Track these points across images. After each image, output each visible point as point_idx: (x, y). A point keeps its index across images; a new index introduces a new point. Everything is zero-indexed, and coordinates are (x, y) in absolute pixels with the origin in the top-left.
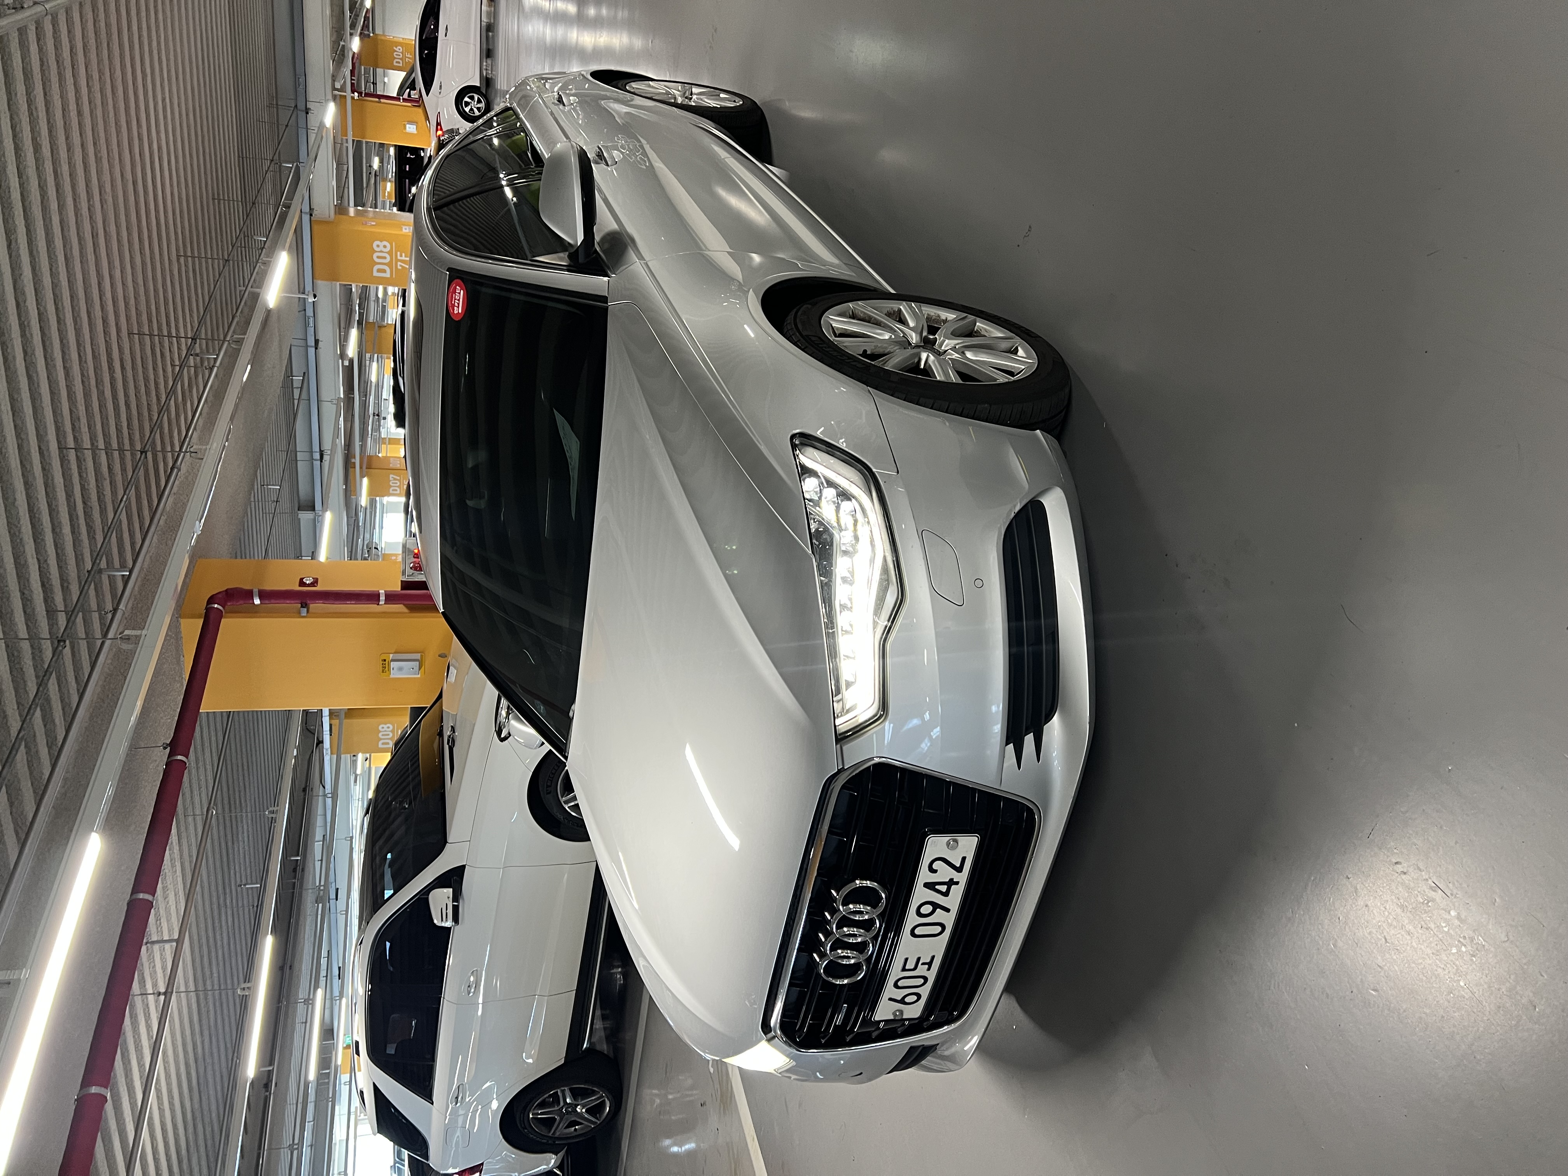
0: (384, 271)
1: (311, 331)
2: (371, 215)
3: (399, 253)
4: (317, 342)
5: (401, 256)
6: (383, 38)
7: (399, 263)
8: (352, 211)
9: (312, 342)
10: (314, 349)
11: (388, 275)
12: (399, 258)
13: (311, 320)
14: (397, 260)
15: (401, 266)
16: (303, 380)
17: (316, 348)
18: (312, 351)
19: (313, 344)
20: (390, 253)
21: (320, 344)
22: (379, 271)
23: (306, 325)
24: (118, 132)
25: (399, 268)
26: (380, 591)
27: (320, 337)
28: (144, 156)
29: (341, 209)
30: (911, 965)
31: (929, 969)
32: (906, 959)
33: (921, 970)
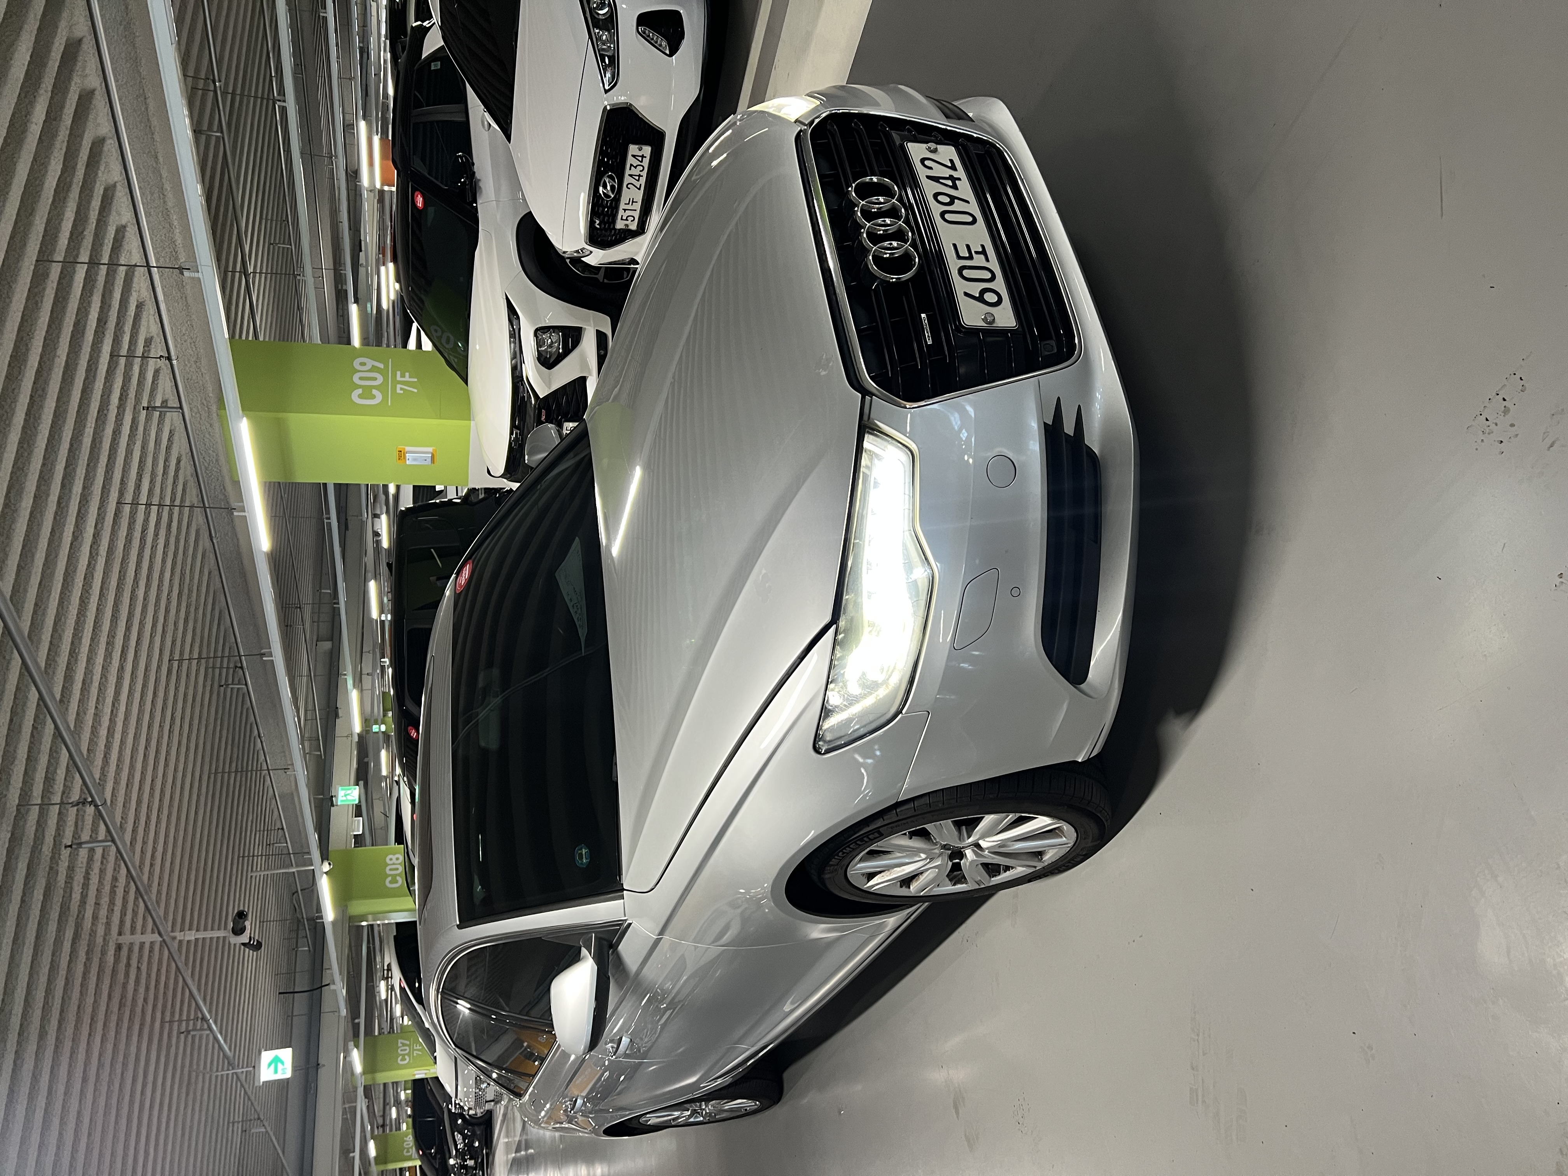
30: (964, 253)
31: (987, 260)
32: (955, 245)
33: (979, 260)
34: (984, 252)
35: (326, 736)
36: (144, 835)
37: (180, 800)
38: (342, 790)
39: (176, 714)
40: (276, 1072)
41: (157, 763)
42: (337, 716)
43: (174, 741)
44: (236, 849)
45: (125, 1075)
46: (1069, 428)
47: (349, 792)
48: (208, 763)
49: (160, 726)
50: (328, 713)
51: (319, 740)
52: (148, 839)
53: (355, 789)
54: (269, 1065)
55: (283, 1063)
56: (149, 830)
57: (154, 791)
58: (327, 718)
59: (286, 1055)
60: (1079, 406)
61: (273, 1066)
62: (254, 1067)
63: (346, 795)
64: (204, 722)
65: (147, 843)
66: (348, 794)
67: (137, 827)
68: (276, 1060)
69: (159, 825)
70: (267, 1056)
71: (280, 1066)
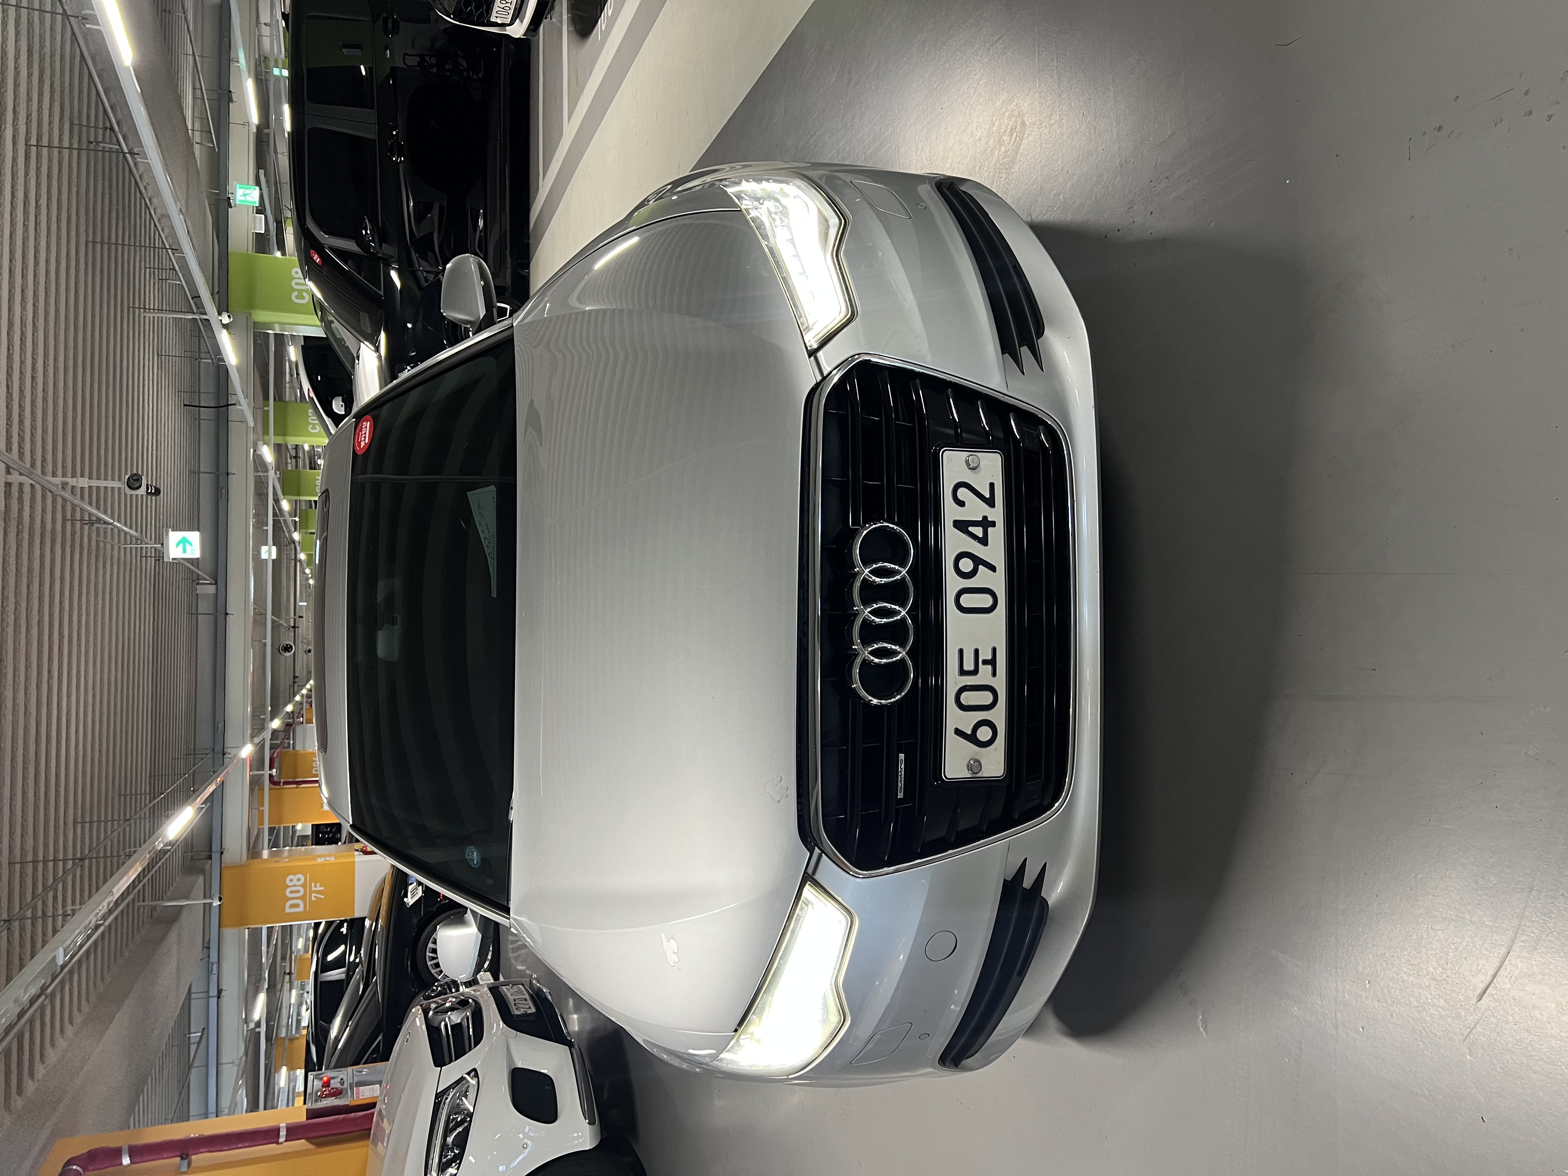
0: (297, 906)
1: (214, 978)
2: (286, 854)
3: (313, 884)
4: (220, 991)
5: (316, 886)
6: (302, 752)
7: (313, 895)
8: (265, 854)
9: (214, 992)
10: (216, 999)
11: (301, 909)
12: (313, 889)
13: (215, 966)
14: (311, 892)
15: (315, 897)
16: (201, 1037)
17: (219, 997)
18: (213, 1002)
19: (216, 994)
20: (304, 886)
21: (224, 993)
22: (292, 906)
23: (209, 972)
24: (28, 667)
25: (313, 899)
26: (281, 1125)
27: (224, 987)
28: (52, 706)
29: (254, 852)
30: (969, 666)
31: (994, 674)
32: (961, 652)
33: (984, 676)
34: (992, 662)
35: (219, 126)
36: (21, 353)
37: (57, 290)
38: (241, 188)
39: (41, 201)
40: (184, 551)
41: (25, 271)
42: (230, 100)
43: (42, 235)
44: (125, 301)
45: (31, 588)
46: (1027, 883)
47: (247, 192)
48: (85, 233)
49: (24, 225)
50: (220, 95)
51: (210, 132)
52: (25, 358)
53: (255, 189)
54: (178, 545)
55: (191, 544)
56: (25, 347)
57: (26, 303)
58: (219, 100)
59: (194, 537)
60: (1046, 863)
61: (181, 546)
62: (162, 544)
63: (245, 195)
64: (74, 189)
65: (25, 362)
66: (247, 194)
67: (12, 354)
68: (184, 541)
69: (36, 334)
70: (174, 537)
71: (187, 545)
